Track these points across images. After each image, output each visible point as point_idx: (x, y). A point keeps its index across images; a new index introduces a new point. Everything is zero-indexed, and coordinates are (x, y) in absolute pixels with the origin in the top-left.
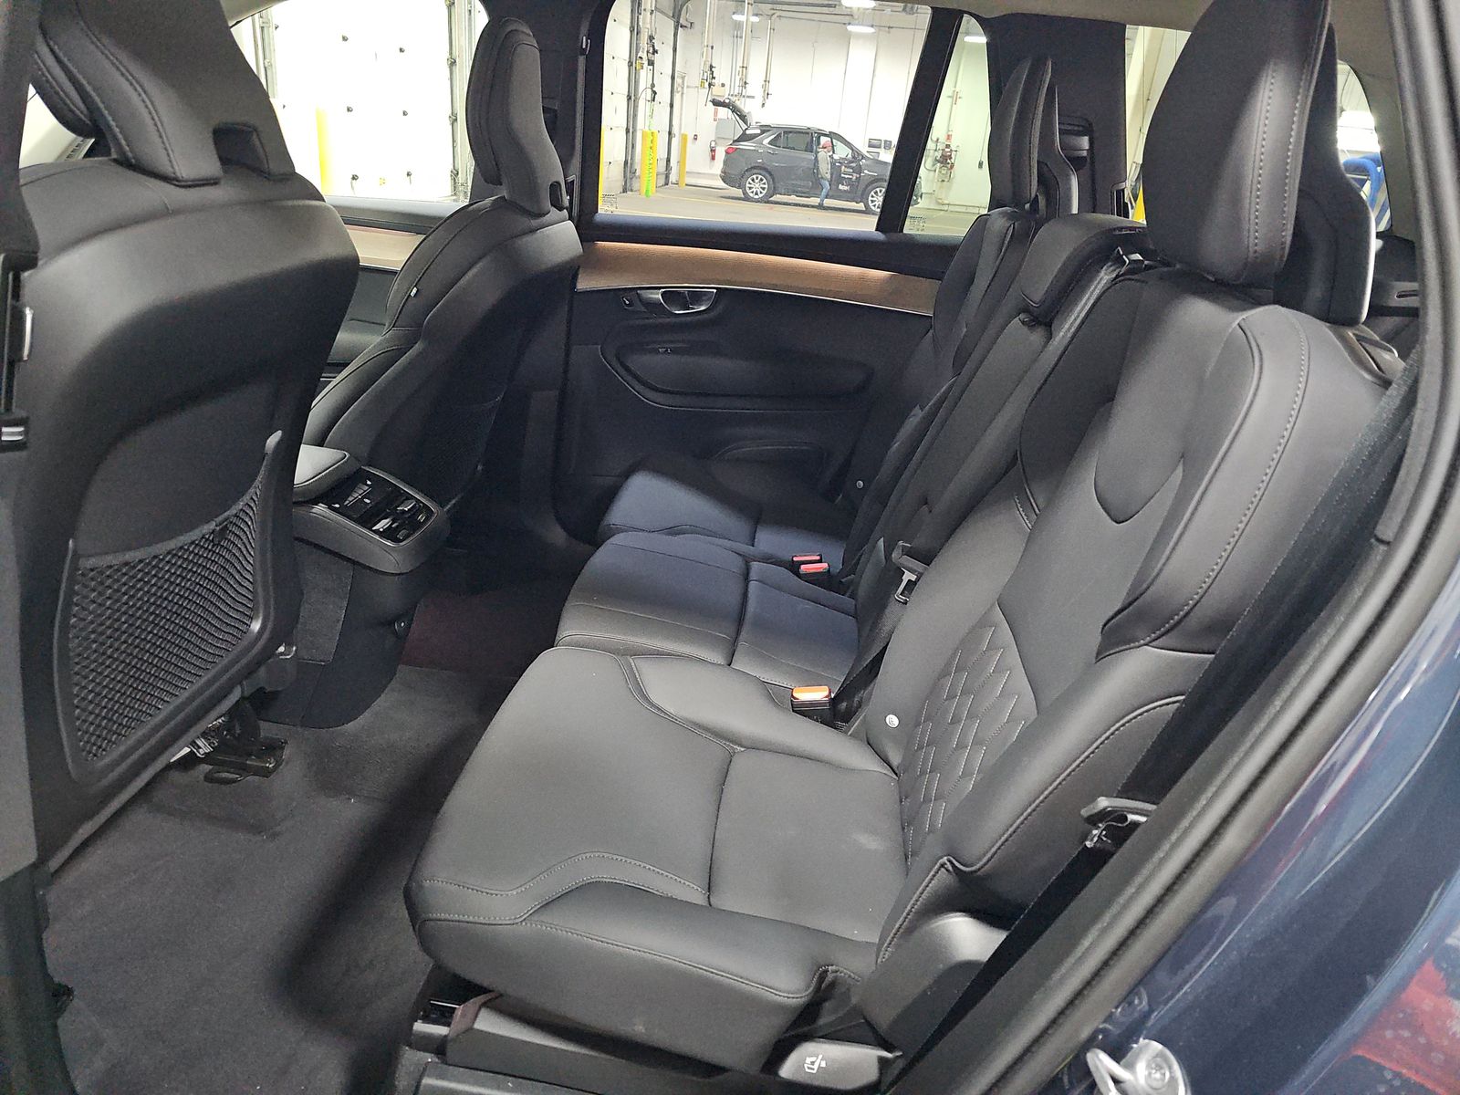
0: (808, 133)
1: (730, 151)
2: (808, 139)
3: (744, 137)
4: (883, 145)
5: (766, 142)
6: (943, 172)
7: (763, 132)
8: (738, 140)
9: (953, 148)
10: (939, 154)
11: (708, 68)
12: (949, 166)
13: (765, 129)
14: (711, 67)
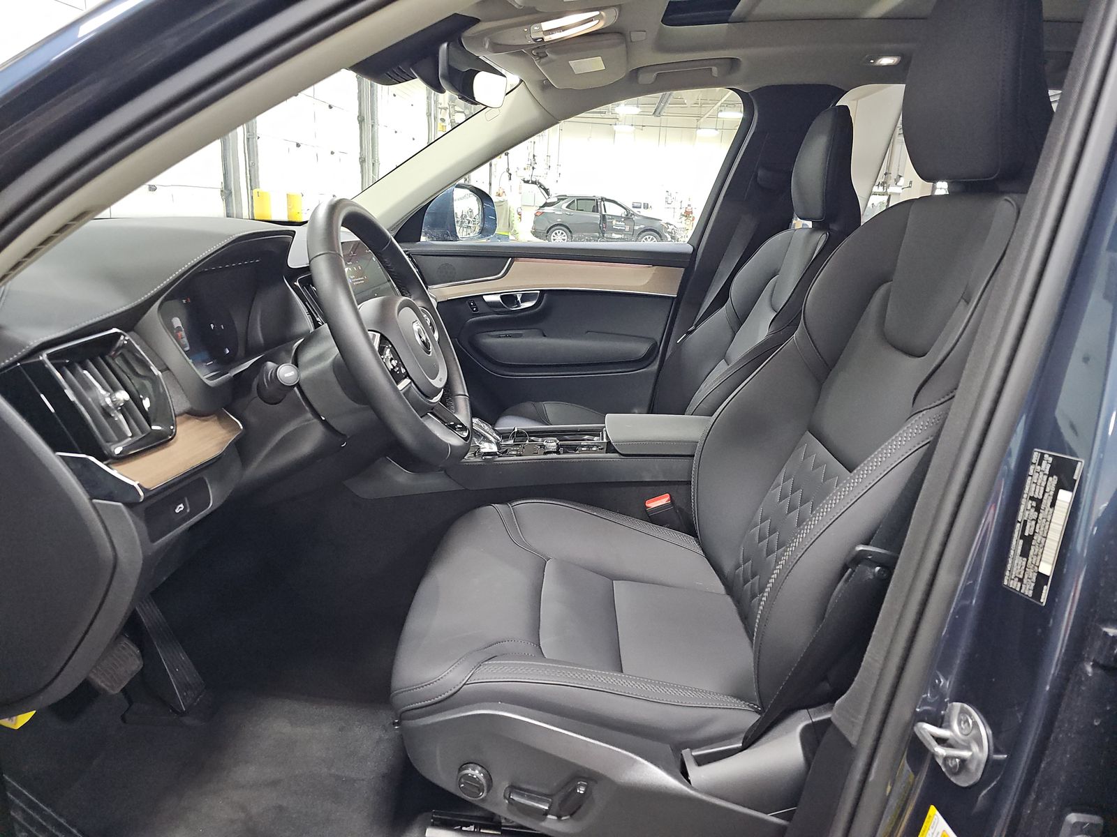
0: (594, 200)
1: (538, 214)
2: (595, 204)
3: (546, 205)
4: (642, 207)
5: (564, 207)
6: (687, 223)
7: (559, 200)
8: (543, 206)
9: (693, 206)
10: (683, 211)
11: (532, 157)
12: (691, 219)
13: (561, 198)
14: (534, 156)
